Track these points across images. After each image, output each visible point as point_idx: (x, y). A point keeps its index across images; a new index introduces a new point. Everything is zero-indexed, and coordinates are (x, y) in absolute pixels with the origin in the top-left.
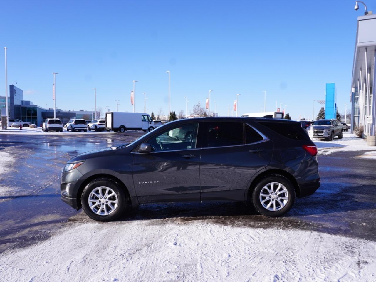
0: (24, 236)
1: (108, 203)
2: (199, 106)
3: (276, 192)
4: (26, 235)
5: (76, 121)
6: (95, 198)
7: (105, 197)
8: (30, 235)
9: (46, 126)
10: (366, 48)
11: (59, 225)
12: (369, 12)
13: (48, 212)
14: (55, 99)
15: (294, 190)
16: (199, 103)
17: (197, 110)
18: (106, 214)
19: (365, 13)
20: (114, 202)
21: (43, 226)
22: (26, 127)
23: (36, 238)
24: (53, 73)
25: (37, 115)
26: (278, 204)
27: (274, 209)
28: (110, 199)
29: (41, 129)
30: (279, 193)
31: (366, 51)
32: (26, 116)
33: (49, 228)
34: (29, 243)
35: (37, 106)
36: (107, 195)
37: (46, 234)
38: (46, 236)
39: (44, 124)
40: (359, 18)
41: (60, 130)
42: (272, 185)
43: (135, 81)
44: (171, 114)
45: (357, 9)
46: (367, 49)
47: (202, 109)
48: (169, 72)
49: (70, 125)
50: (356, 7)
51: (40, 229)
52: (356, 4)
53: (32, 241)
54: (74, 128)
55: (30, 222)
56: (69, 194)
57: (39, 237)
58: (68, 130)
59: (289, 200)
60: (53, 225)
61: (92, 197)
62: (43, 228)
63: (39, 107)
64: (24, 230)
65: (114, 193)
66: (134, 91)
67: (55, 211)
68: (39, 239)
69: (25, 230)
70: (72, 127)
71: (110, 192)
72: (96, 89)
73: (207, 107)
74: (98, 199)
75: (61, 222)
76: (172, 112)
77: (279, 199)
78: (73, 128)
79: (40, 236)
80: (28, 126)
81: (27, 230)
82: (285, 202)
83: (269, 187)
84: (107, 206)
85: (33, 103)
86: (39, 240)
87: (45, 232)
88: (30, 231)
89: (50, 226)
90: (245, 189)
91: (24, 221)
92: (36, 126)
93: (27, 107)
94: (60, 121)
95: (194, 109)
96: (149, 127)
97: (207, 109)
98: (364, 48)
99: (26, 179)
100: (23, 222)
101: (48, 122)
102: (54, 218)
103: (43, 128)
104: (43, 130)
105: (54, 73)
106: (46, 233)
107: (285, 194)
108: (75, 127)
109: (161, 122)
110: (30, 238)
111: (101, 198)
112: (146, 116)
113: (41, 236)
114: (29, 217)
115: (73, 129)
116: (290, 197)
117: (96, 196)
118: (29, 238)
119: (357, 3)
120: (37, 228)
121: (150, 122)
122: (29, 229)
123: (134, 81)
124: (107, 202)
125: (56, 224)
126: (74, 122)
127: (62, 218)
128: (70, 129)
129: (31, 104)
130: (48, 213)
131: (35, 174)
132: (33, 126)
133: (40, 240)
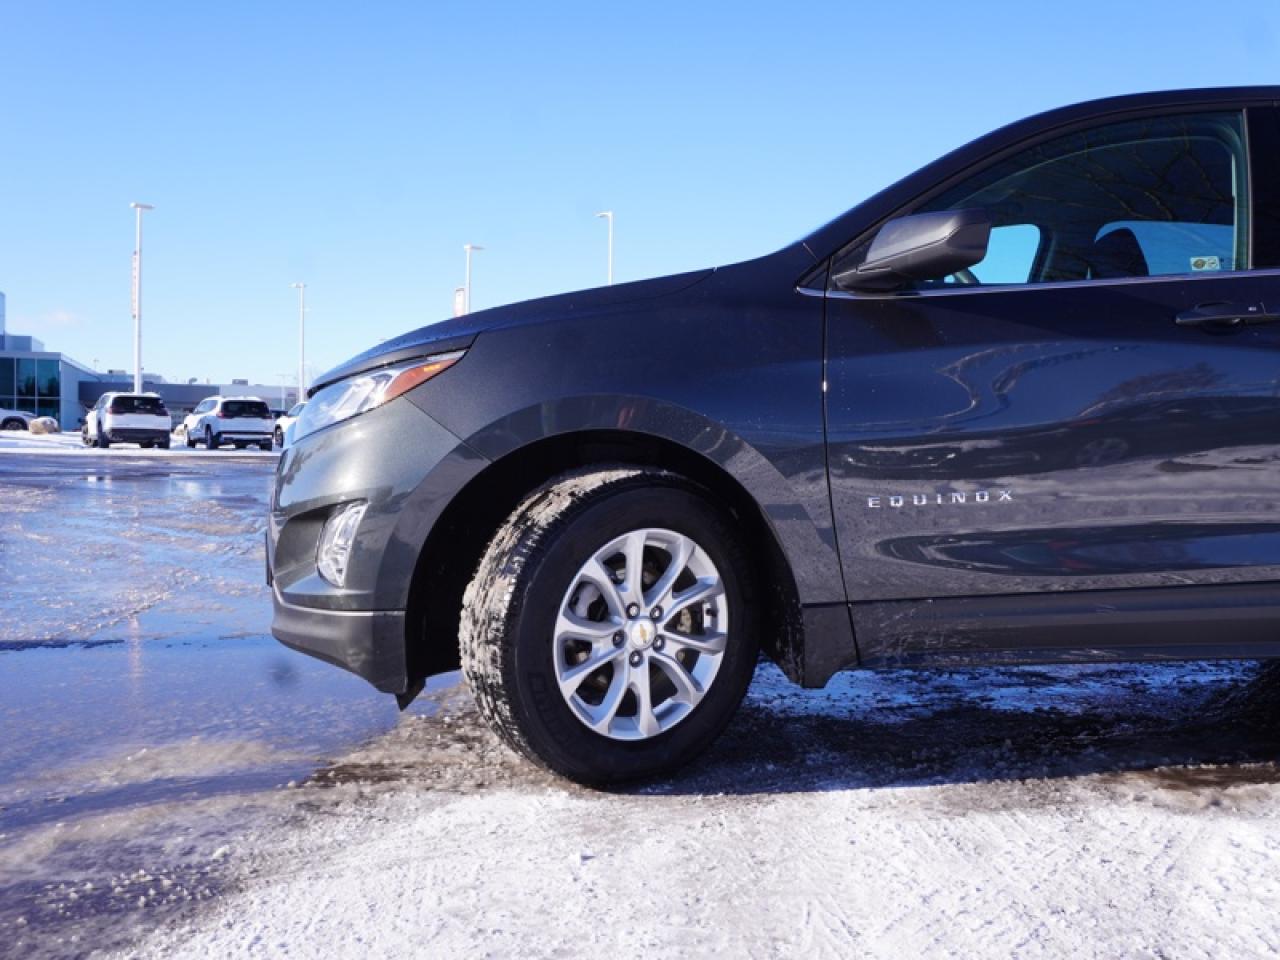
0: (22, 886)
4: (39, 872)
5: (226, 406)
8: (77, 876)
9: (100, 424)
11: (280, 801)
13: (179, 722)
14: (140, 316)
21: (162, 808)
22: (16, 428)
23: (122, 900)
24: (132, 205)
25: (58, 394)
29: (81, 439)
32: (16, 397)
33: (212, 824)
34: (67, 943)
35: (59, 354)
37: (200, 866)
38: (199, 882)
39: (91, 418)
41: (160, 439)
43: (473, 248)
49: (201, 421)
51: (146, 833)
53: (91, 923)
54: (220, 434)
55: (61, 779)
56: (351, 582)
57: (152, 892)
58: (192, 444)
60: (233, 800)
62: (164, 823)
63: (68, 361)
64: (20, 836)
66: (467, 287)
67: (227, 717)
68: (147, 905)
69: (31, 835)
70: (208, 427)
72: (305, 286)
75: (291, 784)
78: (214, 434)
79: (156, 882)
80: (24, 426)
81: (45, 838)
85: (42, 345)
86: (151, 916)
87: (190, 851)
88: (68, 846)
89: (218, 807)
91: (18, 775)
92: (56, 424)
93: (18, 360)
94: (161, 402)
99: (21, 578)
100: (13, 780)
101: (109, 404)
102: (230, 757)
103: (86, 432)
104: (86, 440)
105: (137, 206)
106: (195, 859)
108: (222, 429)
110: (73, 896)
113: (166, 883)
114: (52, 748)
115: (212, 437)
118: (66, 898)
120: (125, 824)
122: (57, 830)
123: (467, 247)
125: (260, 798)
126: (218, 409)
127: (285, 757)
128: (201, 441)
129: (35, 348)
130: (183, 732)
131: (67, 563)
132: (44, 423)
133: (158, 923)
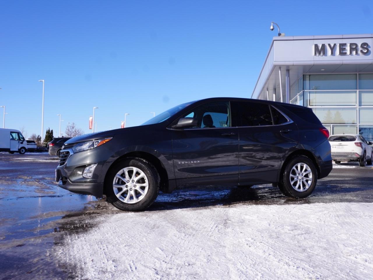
1: (137, 187)
2: (73, 128)
3: (302, 173)
6: (120, 183)
7: (133, 180)
10: (280, 67)
12: (282, 34)
15: (316, 170)
16: (74, 124)
17: (71, 132)
18: (135, 201)
19: (279, 34)
20: (143, 185)
26: (304, 185)
27: (302, 189)
28: (138, 182)
30: (304, 174)
31: (280, 70)
36: (134, 177)
40: (274, 38)
42: (299, 166)
44: (47, 132)
45: (272, 30)
46: (281, 69)
47: (76, 131)
48: (43, 81)
50: (272, 28)
52: (271, 25)
59: (313, 180)
61: (117, 182)
65: (142, 174)
71: (138, 174)
73: (91, 127)
74: (125, 183)
76: (49, 131)
77: (305, 179)
82: (310, 182)
83: (297, 167)
84: (136, 191)
90: (278, 170)
95: (67, 131)
96: (19, 148)
97: (90, 129)
98: (279, 67)
107: (309, 174)
109: (35, 143)
111: (128, 182)
112: (17, 134)
116: (314, 177)
117: (122, 180)
119: (272, 23)
121: (22, 141)
124: (135, 186)
